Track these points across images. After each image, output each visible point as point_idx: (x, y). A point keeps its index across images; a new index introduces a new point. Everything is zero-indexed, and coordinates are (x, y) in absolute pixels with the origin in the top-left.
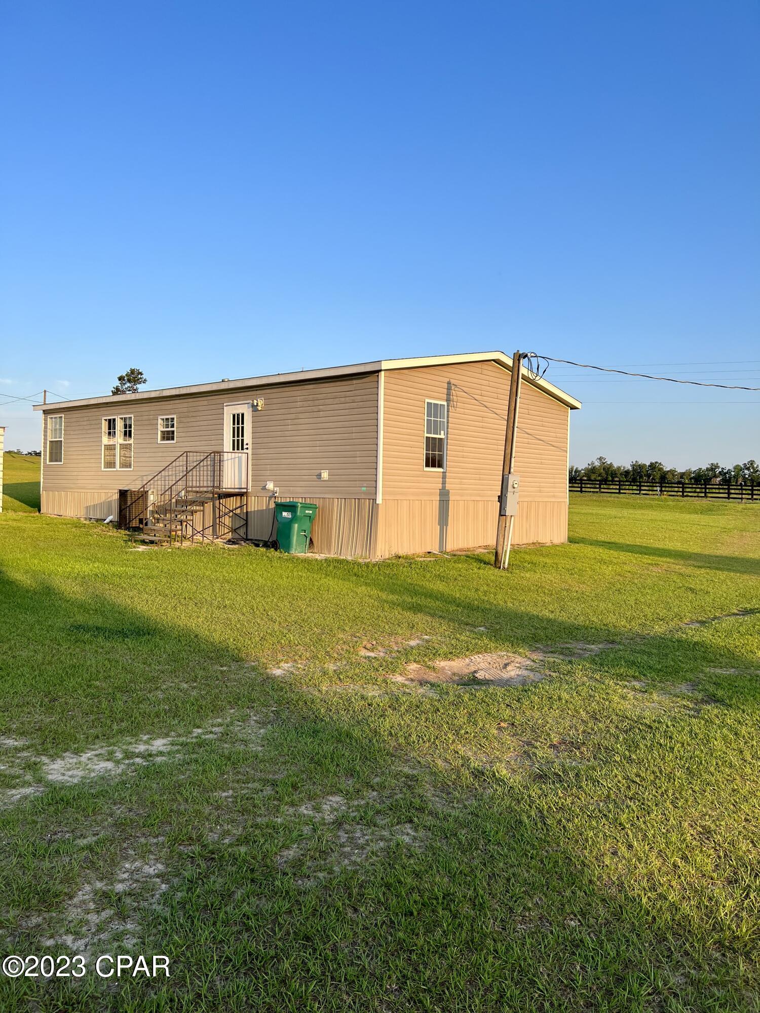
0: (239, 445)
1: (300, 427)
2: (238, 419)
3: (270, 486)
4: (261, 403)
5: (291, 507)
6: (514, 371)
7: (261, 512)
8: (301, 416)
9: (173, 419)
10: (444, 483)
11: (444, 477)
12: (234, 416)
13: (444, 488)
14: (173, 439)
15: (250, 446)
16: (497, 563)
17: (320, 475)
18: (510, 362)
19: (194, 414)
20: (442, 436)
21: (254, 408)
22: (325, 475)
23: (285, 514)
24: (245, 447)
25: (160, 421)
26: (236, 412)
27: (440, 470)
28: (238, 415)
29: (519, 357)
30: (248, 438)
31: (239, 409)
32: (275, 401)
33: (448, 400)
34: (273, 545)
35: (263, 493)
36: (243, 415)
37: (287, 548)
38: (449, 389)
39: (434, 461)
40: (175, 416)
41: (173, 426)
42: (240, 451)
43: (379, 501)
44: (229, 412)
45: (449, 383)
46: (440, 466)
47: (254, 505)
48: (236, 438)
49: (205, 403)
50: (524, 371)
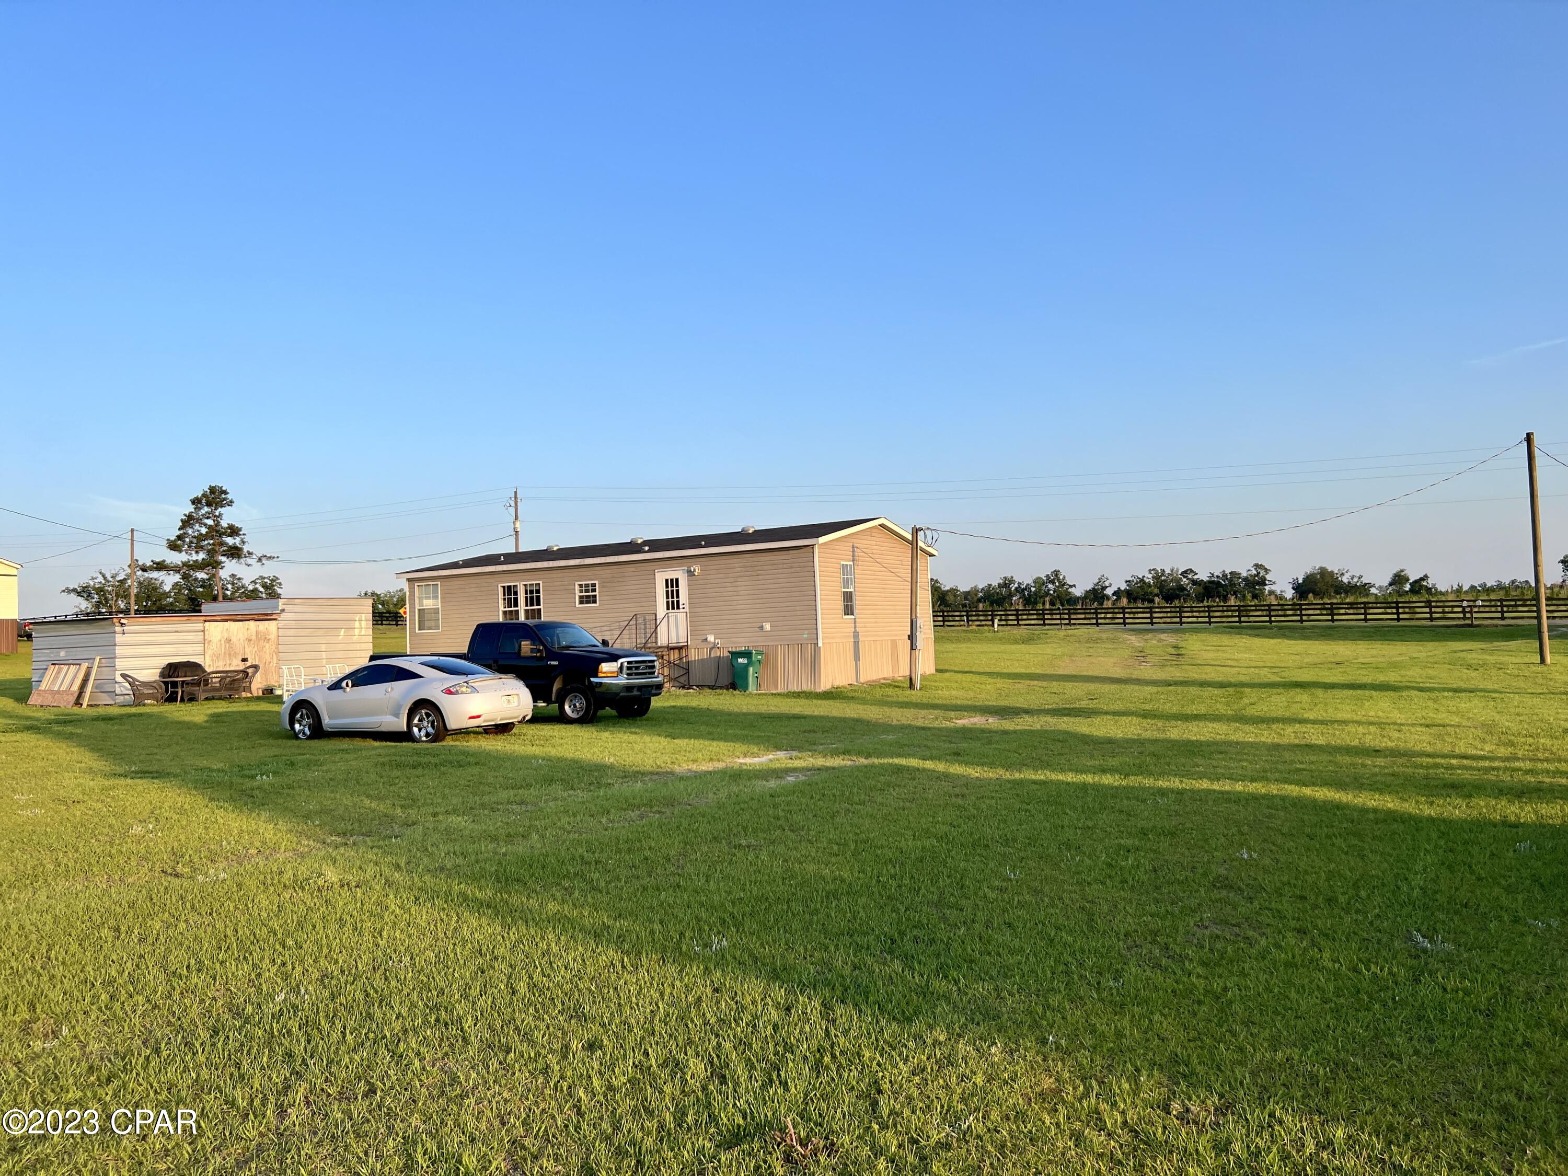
0: (673, 604)
1: (739, 589)
2: (672, 584)
3: (711, 638)
4: (697, 569)
5: (747, 654)
6: (913, 543)
7: (702, 661)
8: (739, 579)
9: (594, 585)
10: (855, 627)
11: (855, 623)
12: (667, 581)
13: (855, 632)
14: (595, 602)
15: (687, 606)
16: (912, 685)
17: (762, 627)
18: (909, 537)
19: (621, 579)
20: (851, 590)
21: (690, 573)
22: (767, 627)
23: (740, 660)
24: (681, 607)
25: (577, 587)
26: (669, 577)
27: (852, 617)
28: (672, 580)
29: (916, 531)
30: (683, 598)
31: (672, 575)
32: (712, 567)
33: (853, 561)
34: (733, 686)
35: (704, 645)
36: (677, 580)
37: (745, 688)
38: (853, 551)
39: (849, 610)
40: (597, 582)
41: (594, 590)
42: (676, 610)
43: (820, 644)
44: (661, 577)
45: (853, 547)
46: (852, 614)
47: (694, 655)
48: (670, 600)
49: (634, 569)
50: (920, 544)
